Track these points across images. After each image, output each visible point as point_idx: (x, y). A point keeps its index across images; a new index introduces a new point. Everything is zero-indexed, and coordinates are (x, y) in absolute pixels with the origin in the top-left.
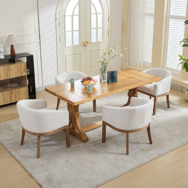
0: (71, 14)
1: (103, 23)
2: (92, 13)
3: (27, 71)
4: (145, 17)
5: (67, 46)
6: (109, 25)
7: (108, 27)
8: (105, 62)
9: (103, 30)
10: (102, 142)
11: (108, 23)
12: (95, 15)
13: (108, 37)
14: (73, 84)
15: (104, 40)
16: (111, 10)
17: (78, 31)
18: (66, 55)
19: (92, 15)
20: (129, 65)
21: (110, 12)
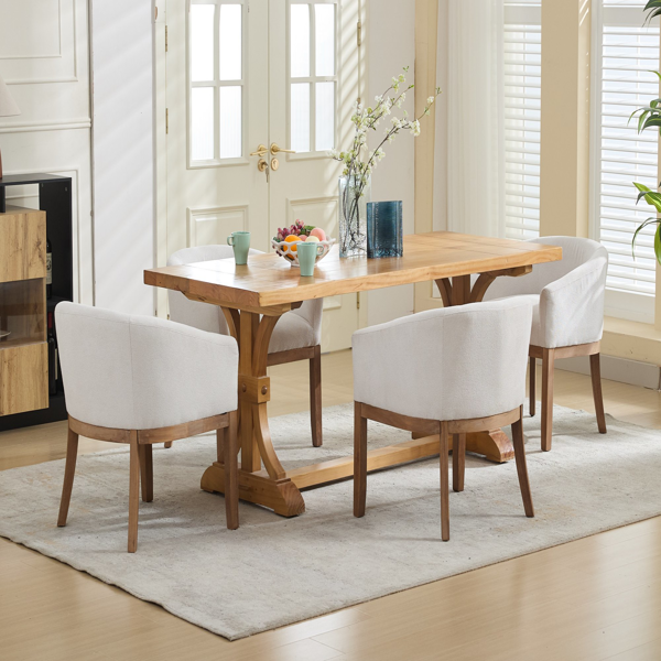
1: (337, 54)
6: (359, 64)
10: (355, 514)
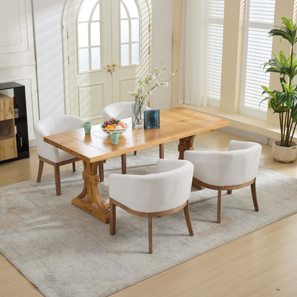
0: (88, 20)
1: (140, 34)
2: (122, 17)
3: (15, 112)
4: (209, 25)
5: (81, 71)
6: (149, 37)
7: (148, 41)
8: (140, 96)
9: (140, 46)
11: (148, 35)
12: (128, 21)
13: (149, 58)
14: (90, 130)
15: (141, 63)
16: (153, 13)
17: (99, 48)
18: (78, 87)
19: (122, 22)
20: (184, 103)
21: (151, 17)
